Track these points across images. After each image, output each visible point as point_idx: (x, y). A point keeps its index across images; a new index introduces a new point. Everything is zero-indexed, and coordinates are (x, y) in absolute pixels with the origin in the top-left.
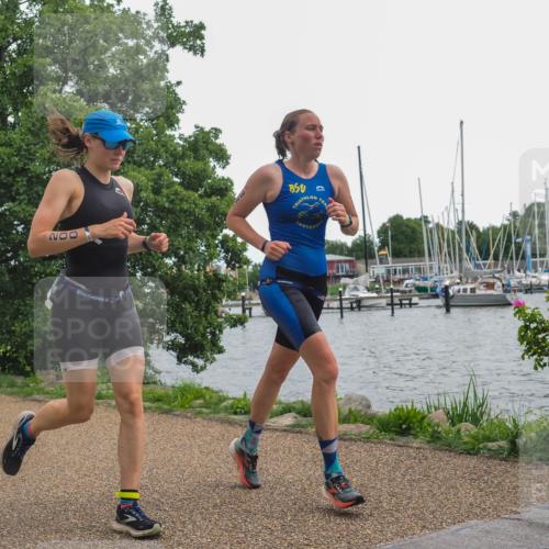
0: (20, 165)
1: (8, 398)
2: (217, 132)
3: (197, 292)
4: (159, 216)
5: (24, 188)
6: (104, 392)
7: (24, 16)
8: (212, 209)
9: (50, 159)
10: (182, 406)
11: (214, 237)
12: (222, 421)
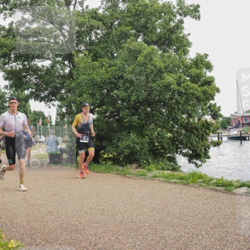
0: (120, 74)
1: (116, 176)
2: (206, 55)
3: (197, 130)
4: (180, 96)
5: (122, 85)
6: (157, 175)
7: (121, 9)
8: (204, 92)
9: (132, 71)
10: (193, 182)
11: (206, 105)
12: (212, 190)
